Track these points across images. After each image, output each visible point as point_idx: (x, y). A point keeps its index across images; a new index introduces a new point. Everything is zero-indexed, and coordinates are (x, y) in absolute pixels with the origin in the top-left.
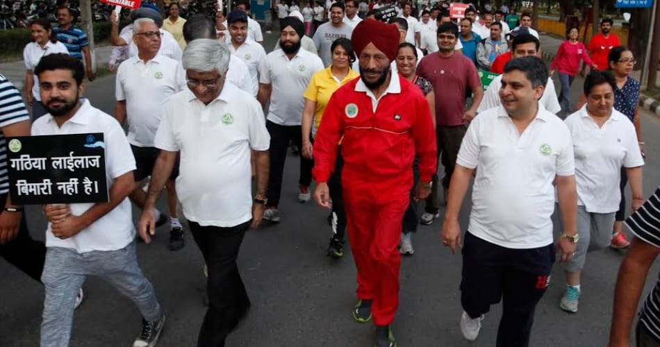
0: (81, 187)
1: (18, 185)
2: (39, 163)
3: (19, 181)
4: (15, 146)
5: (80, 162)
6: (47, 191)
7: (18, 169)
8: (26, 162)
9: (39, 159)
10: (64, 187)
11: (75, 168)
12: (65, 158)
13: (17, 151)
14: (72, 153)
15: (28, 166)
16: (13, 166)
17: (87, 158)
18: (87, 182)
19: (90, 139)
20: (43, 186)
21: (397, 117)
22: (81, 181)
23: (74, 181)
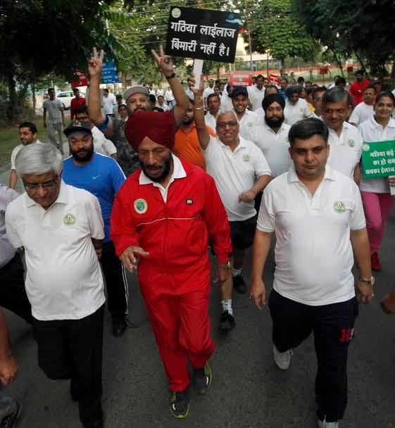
0: (217, 49)
1: (173, 41)
2: (191, 28)
3: (174, 39)
4: (176, 13)
5: (220, 32)
6: (192, 48)
7: (175, 30)
8: (181, 26)
9: (192, 25)
10: (205, 48)
11: (216, 35)
12: (210, 27)
13: (177, 17)
14: (216, 24)
15: (183, 29)
16: (172, 27)
17: (226, 29)
18: (222, 47)
19: (231, 16)
20: (190, 45)
21: (189, 202)
22: (218, 45)
23: (213, 45)
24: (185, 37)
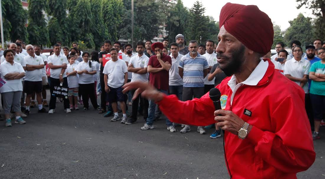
0: (57, 88)
2: (63, 93)
8: (65, 94)
18: (56, 88)
20: (63, 89)
22: (57, 89)
23: (58, 89)
24: (64, 91)
